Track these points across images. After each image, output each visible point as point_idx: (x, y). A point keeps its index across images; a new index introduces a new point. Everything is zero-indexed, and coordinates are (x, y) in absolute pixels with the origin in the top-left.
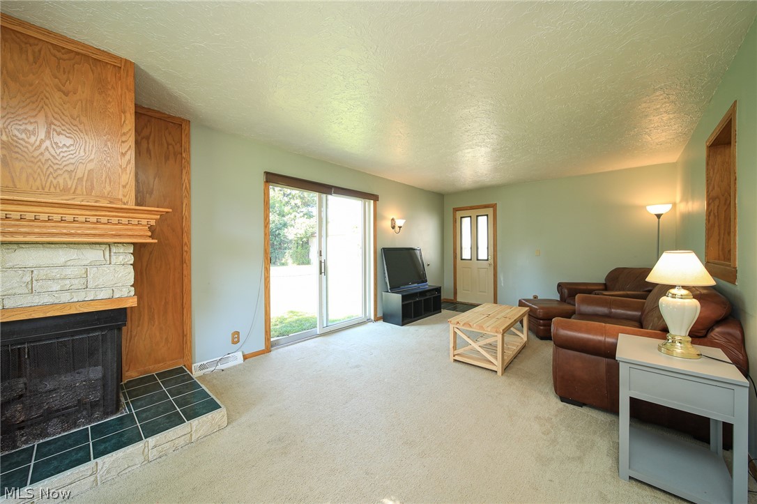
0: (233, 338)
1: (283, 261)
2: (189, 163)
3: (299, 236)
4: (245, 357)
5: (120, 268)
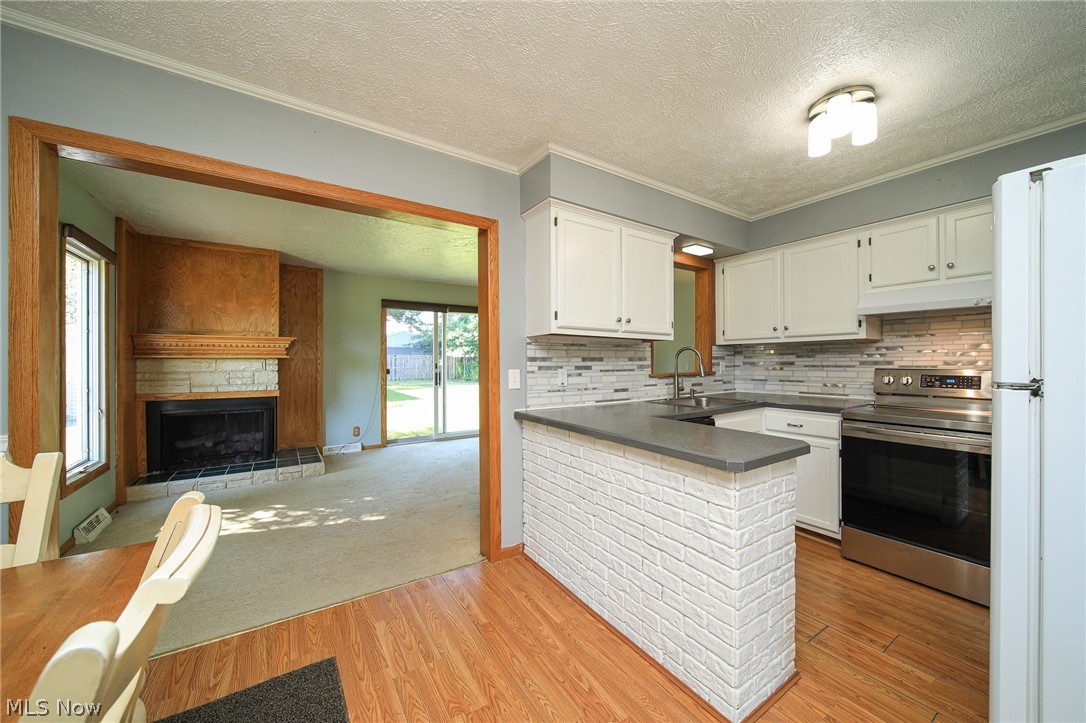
0: (355, 431)
2: (322, 299)
4: (363, 448)
5: (271, 373)
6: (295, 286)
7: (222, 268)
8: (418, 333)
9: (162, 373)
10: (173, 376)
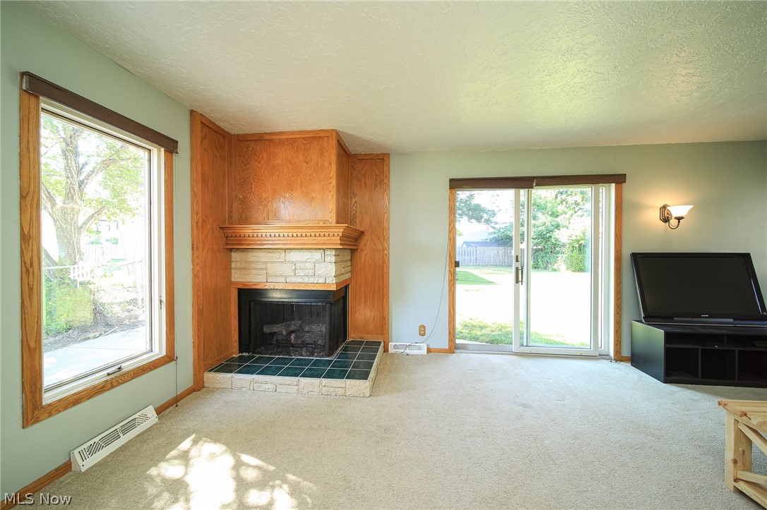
0: (420, 330)
1: (555, 267)
3: (574, 238)
4: (429, 351)
5: (329, 265)
6: (365, 175)
7: (289, 157)
8: (494, 230)
9: (247, 262)
10: (254, 266)
